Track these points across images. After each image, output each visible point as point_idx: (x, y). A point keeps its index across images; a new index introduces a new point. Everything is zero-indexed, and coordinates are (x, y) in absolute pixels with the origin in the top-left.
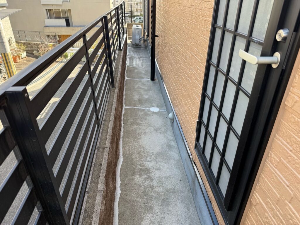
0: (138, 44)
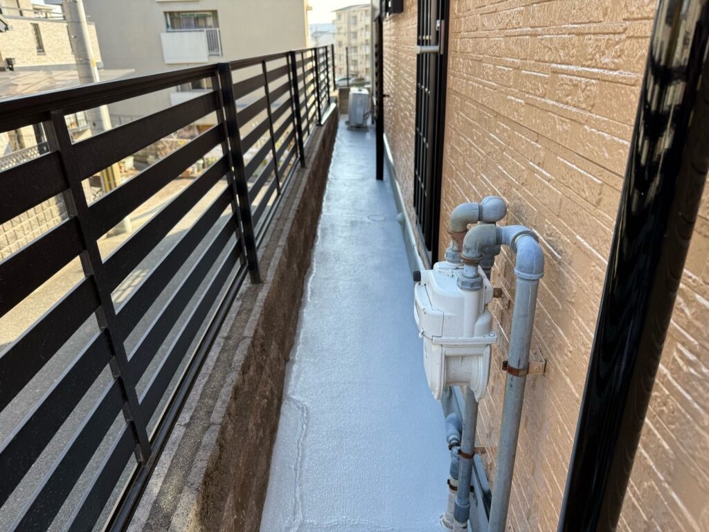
0: (362, 125)
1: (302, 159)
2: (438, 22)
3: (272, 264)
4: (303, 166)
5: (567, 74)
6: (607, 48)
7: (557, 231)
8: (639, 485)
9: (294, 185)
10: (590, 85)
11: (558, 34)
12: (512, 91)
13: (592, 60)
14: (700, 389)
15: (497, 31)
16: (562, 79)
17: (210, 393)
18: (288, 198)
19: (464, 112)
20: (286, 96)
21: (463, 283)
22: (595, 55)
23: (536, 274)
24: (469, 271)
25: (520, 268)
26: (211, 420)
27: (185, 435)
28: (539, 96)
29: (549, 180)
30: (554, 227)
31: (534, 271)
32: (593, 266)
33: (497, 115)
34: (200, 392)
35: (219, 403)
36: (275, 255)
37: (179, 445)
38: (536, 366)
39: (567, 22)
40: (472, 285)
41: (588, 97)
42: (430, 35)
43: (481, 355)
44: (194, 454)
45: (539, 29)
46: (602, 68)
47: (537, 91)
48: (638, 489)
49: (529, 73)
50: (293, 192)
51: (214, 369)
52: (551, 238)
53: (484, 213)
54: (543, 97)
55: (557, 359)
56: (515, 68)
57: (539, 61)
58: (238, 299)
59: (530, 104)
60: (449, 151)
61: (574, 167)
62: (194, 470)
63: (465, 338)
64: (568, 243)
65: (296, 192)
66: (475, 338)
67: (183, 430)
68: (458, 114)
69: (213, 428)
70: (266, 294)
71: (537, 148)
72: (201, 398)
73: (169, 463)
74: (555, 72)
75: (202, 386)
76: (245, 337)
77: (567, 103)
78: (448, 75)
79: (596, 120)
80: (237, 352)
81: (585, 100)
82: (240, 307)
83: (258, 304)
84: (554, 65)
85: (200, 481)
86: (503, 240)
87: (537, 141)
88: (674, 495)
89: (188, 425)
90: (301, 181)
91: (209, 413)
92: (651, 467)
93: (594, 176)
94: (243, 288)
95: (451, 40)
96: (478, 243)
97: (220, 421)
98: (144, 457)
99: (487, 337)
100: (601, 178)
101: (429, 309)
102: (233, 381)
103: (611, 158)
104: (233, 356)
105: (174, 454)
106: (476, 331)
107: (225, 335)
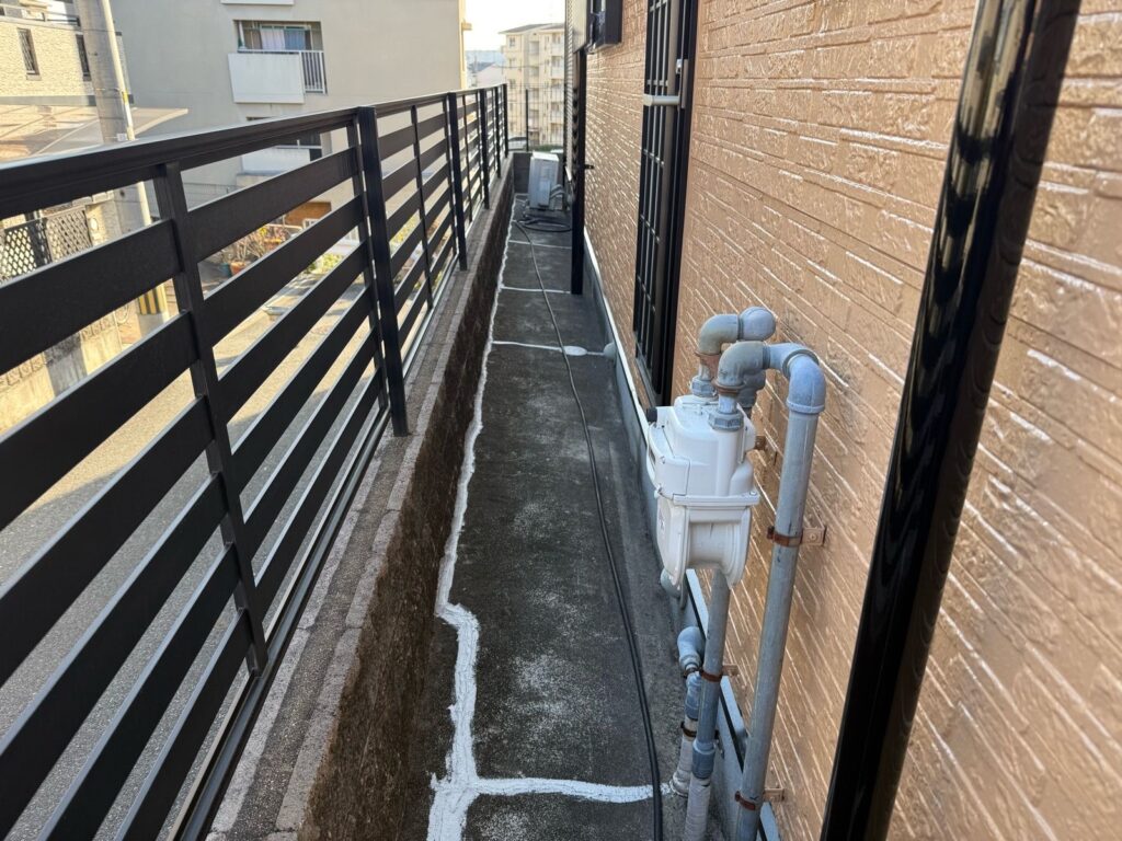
1: (463, 258)
2: (679, 61)
3: (423, 408)
4: (464, 266)
5: (861, 143)
6: (912, 110)
7: (844, 350)
8: (943, 663)
9: (450, 295)
10: (890, 158)
11: (850, 90)
12: (785, 164)
13: (892, 125)
14: (1015, 527)
15: (767, 80)
16: (854, 150)
17: (342, 586)
18: (442, 314)
19: (714, 193)
20: (442, 161)
21: (717, 421)
22: (896, 119)
23: (815, 405)
24: (725, 404)
25: (795, 398)
26: (347, 622)
27: (309, 642)
28: (823, 171)
29: (834, 284)
30: (840, 346)
31: (813, 401)
32: (891, 392)
33: (764, 196)
34: (327, 584)
35: (357, 600)
36: (428, 396)
37: (302, 656)
38: (812, 533)
39: (860, 74)
40: (729, 423)
41: (887, 173)
42: (666, 79)
43: (738, 522)
44: (325, 667)
45: (825, 82)
46: (905, 137)
47: (821, 165)
48: (943, 670)
49: (810, 139)
50: (450, 304)
51: (346, 553)
52: (834, 361)
53: (746, 328)
54: (829, 173)
55: (840, 522)
56: (790, 132)
57: (825, 124)
58: (376, 458)
59: (811, 182)
60: (690, 248)
61: (868, 264)
62: (326, 689)
63: (716, 497)
64: (858, 366)
65: (456, 305)
66: (730, 497)
67: (306, 635)
68: (705, 195)
69: (349, 632)
70: (417, 451)
71: (820, 242)
72: (329, 593)
73: (289, 679)
74: (846, 140)
75: (329, 576)
76: (389, 511)
77: (860, 181)
78: (692, 139)
79: (898, 203)
80: (380, 530)
81: (883, 177)
82: (380, 469)
83: (405, 465)
84: (843, 131)
85: (337, 702)
86: (772, 362)
87: (818, 232)
88: (984, 665)
89: (312, 629)
90: (461, 290)
91: (344, 613)
92: (957, 636)
93: (893, 275)
94: (383, 442)
95: (697, 88)
96: (739, 366)
97: (360, 623)
98: (259, 665)
99: (747, 496)
100: (902, 277)
101: (669, 457)
102: (375, 570)
103: (914, 251)
104: (374, 535)
105: (294, 667)
106: (732, 489)
107: (360, 506)
